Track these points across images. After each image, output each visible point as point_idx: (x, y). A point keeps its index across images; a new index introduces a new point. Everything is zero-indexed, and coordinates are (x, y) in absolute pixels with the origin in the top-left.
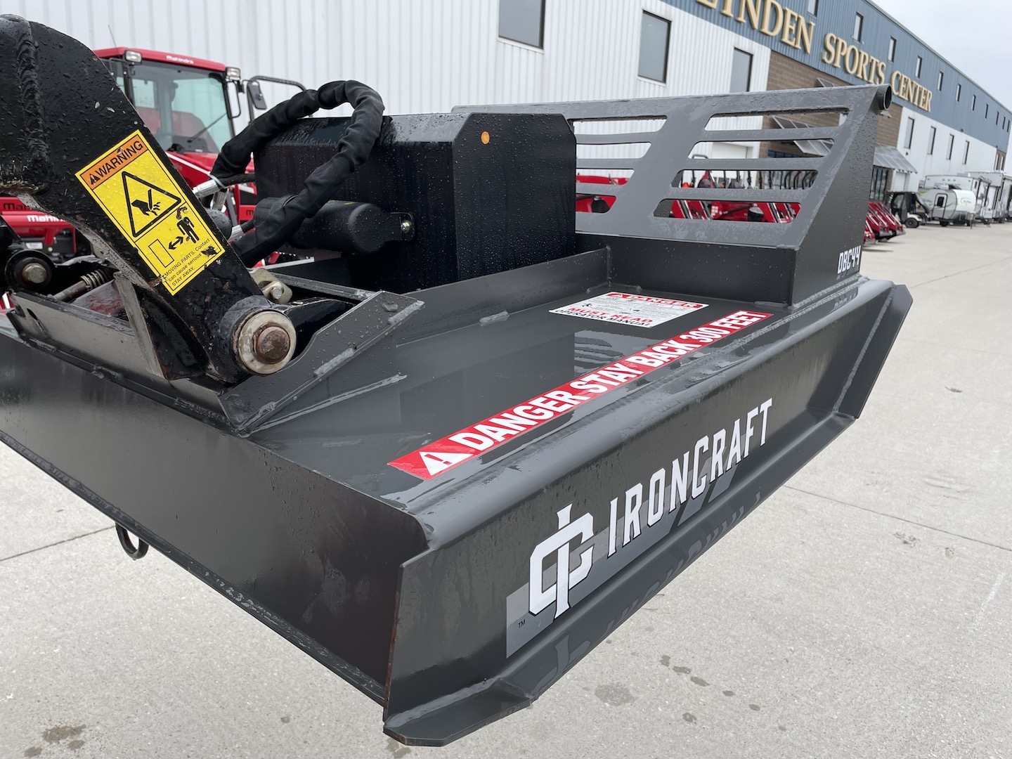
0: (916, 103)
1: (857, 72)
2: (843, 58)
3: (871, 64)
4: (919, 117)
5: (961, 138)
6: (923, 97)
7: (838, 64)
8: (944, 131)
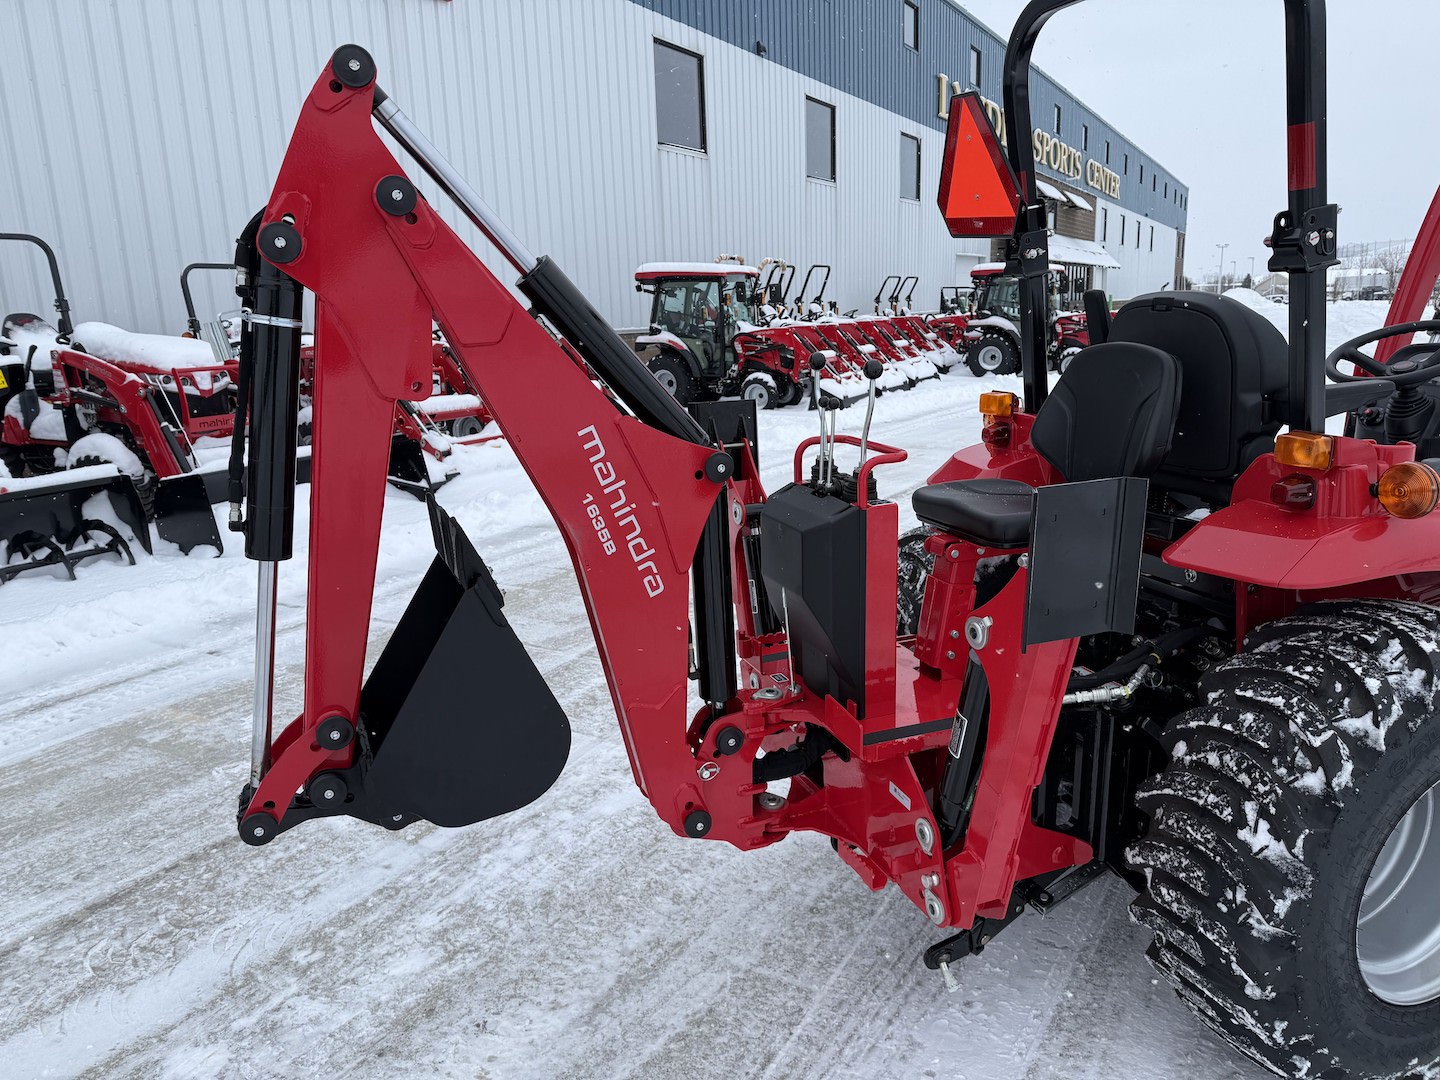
0: (1107, 192)
1: (1059, 167)
2: (1048, 153)
3: (1069, 156)
4: (1110, 206)
5: (1146, 222)
6: (1113, 184)
7: (1044, 162)
8: (1132, 217)
